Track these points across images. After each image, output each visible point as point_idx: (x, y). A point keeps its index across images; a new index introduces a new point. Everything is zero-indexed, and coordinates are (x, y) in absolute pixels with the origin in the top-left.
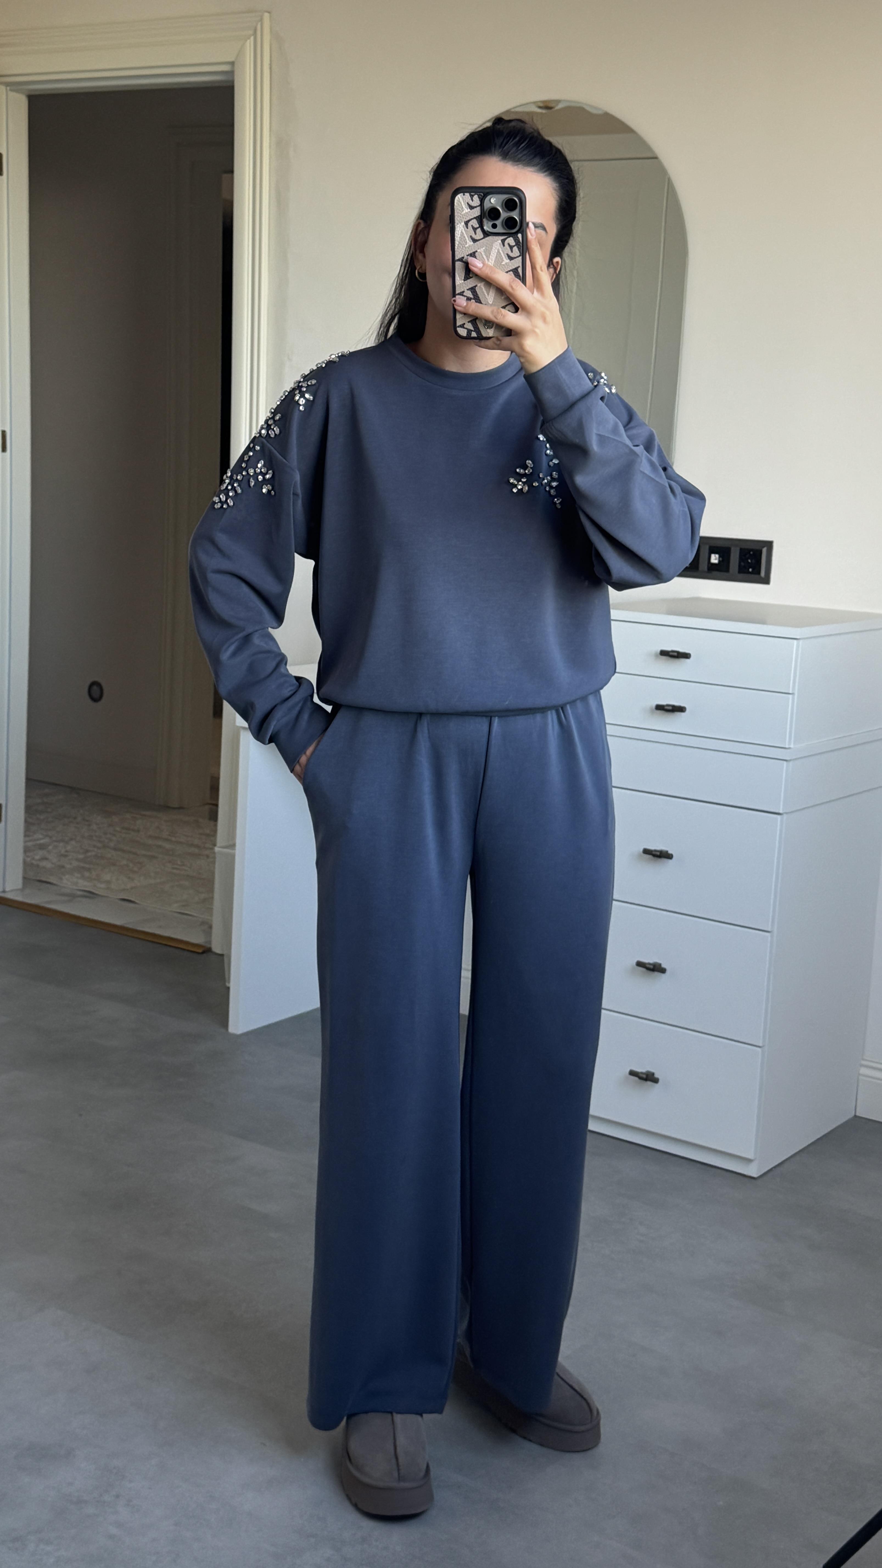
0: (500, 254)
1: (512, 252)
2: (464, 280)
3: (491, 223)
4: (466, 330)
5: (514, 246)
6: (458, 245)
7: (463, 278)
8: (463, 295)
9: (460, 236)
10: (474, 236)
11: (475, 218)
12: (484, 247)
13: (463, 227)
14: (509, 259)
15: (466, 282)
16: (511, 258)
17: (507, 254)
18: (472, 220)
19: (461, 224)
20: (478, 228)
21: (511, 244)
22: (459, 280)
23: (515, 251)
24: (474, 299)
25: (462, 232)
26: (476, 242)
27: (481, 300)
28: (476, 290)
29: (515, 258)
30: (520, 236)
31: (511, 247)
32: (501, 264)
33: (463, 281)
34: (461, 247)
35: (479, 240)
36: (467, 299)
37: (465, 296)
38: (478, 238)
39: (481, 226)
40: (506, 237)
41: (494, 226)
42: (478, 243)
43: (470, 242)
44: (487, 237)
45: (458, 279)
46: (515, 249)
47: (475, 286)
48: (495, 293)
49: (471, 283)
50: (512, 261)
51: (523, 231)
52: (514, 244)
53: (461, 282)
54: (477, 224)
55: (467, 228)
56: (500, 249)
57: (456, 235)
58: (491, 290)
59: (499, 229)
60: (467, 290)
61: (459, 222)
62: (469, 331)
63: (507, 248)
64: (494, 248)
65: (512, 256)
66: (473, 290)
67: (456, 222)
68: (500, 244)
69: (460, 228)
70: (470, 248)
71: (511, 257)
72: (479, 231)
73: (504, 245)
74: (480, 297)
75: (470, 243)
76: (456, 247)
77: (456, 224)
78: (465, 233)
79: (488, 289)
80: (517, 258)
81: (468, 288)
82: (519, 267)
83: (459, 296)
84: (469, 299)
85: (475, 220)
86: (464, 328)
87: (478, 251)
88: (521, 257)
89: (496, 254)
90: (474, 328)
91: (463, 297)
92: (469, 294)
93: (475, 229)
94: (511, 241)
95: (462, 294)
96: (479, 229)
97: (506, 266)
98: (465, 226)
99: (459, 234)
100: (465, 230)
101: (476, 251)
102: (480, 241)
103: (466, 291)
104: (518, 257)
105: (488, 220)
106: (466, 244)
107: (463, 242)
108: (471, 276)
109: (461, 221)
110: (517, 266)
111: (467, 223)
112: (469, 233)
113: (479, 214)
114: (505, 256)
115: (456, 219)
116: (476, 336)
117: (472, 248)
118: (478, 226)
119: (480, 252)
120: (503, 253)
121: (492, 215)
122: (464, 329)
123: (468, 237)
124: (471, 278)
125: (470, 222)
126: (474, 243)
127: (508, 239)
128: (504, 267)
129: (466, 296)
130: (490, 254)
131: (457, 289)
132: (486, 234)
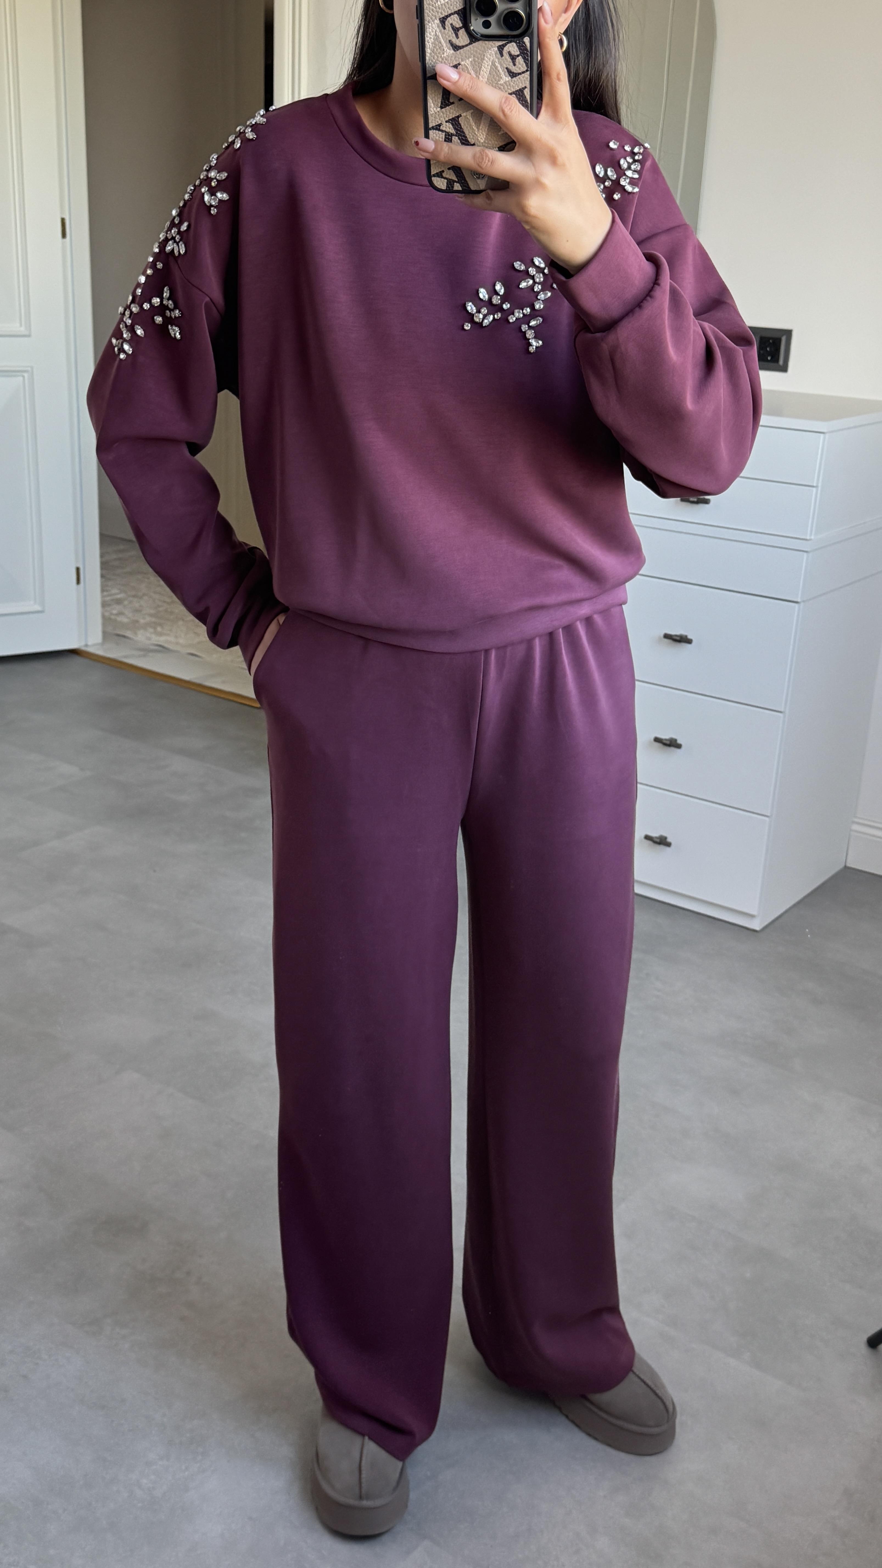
0: (496, 68)
1: (515, 65)
2: (441, 108)
3: (481, 20)
4: (446, 181)
5: (518, 56)
6: (430, 54)
7: (440, 105)
8: (439, 130)
9: (432, 40)
10: (455, 40)
11: (455, 13)
12: (470, 57)
13: (438, 27)
14: (510, 75)
15: (443, 110)
16: (513, 75)
17: (507, 68)
18: (452, 16)
19: (433, 21)
20: (461, 28)
21: (513, 53)
22: (433, 107)
23: (519, 63)
24: (456, 136)
25: (436, 35)
26: (458, 50)
27: (468, 137)
28: (460, 122)
29: (519, 74)
30: (527, 40)
31: (513, 58)
32: (497, 84)
33: (439, 109)
34: (436, 57)
35: (463, 47)
36: (445, 135)
37: (442, 131)
38: (460, 45)
39: (466, 25)
40: (504, 42)
41: (487, 25)
42: (462, 50)
43: (449, 49)
44: (474, 42)
45: (432, 105)
46: (520, 60)
47: (458, 117)
48: (489, 126)
49: (451, 112)
50: (514, 78)
51: (532, 32)
52: (518, 53)
53: (436, 111)
54: (460, 22)
55: (444, 28)
56: (497, 60)
57: (427, 39)
58: (482, 123)
59: (494, 30)
60: (446, 122)
61: (431, 19)
62: (450, 182)
63: (506, 59)
64: (485, 58)
65: (515, 72)
66: (455, 121)
67: (427, 18)
68: (496, 54)
69: (432, 29)
70: (449, 59)
71: (513, 73)
72: (462, 32)
73: (502, 55)
74: (467, 132)
75: (450, 51)
76: (427, 58)
77: (426, 22)
78: (440, 36)
79: (477, 121)
80: (523, 75)
81: (447, 119)
82: (526, 87)
83: (435, 131)
84: (449, 135)
85: (456, 15)
86: (442, 177)
87: (462, 63)
88: (528, 73)
89: (489, 67)
90: (457, 177)
91: (440, 133)
92: (450, 129)
93: (456, 30)
94: (512, 48)
95: (438, 128)
96: (463, 29)
97: (506, 87)
98: (441, 25)
99: (432, 37)
100: (440, 31)
101: (459, 64)
102: (465, 48)
103: (444, 123)
104: (523, 72)
105: (475, 14)
106: (443, 54)
107: (439, 50)
108: (451, 101)
109: (434, 18)
110: (523, 86)
111: (443, 21)
112: (447, 37)
113: (462, 7)
114: (503, 71)
115: (426, 15)
116: (460, 189)
117: (453, 58)
118: (461, 25)
119: (465, 65)
120: (501, 65)
121: (482, 7)
122: (443, 179)
123: (445, 42)
124: (453, 103)
125: (449, 19)
126: (455, 51)
127: (508, 45)
128: (502, 87)
129: (445, 132)
130: (480, 70)
131: (430, 121)
132: (473, 38)
